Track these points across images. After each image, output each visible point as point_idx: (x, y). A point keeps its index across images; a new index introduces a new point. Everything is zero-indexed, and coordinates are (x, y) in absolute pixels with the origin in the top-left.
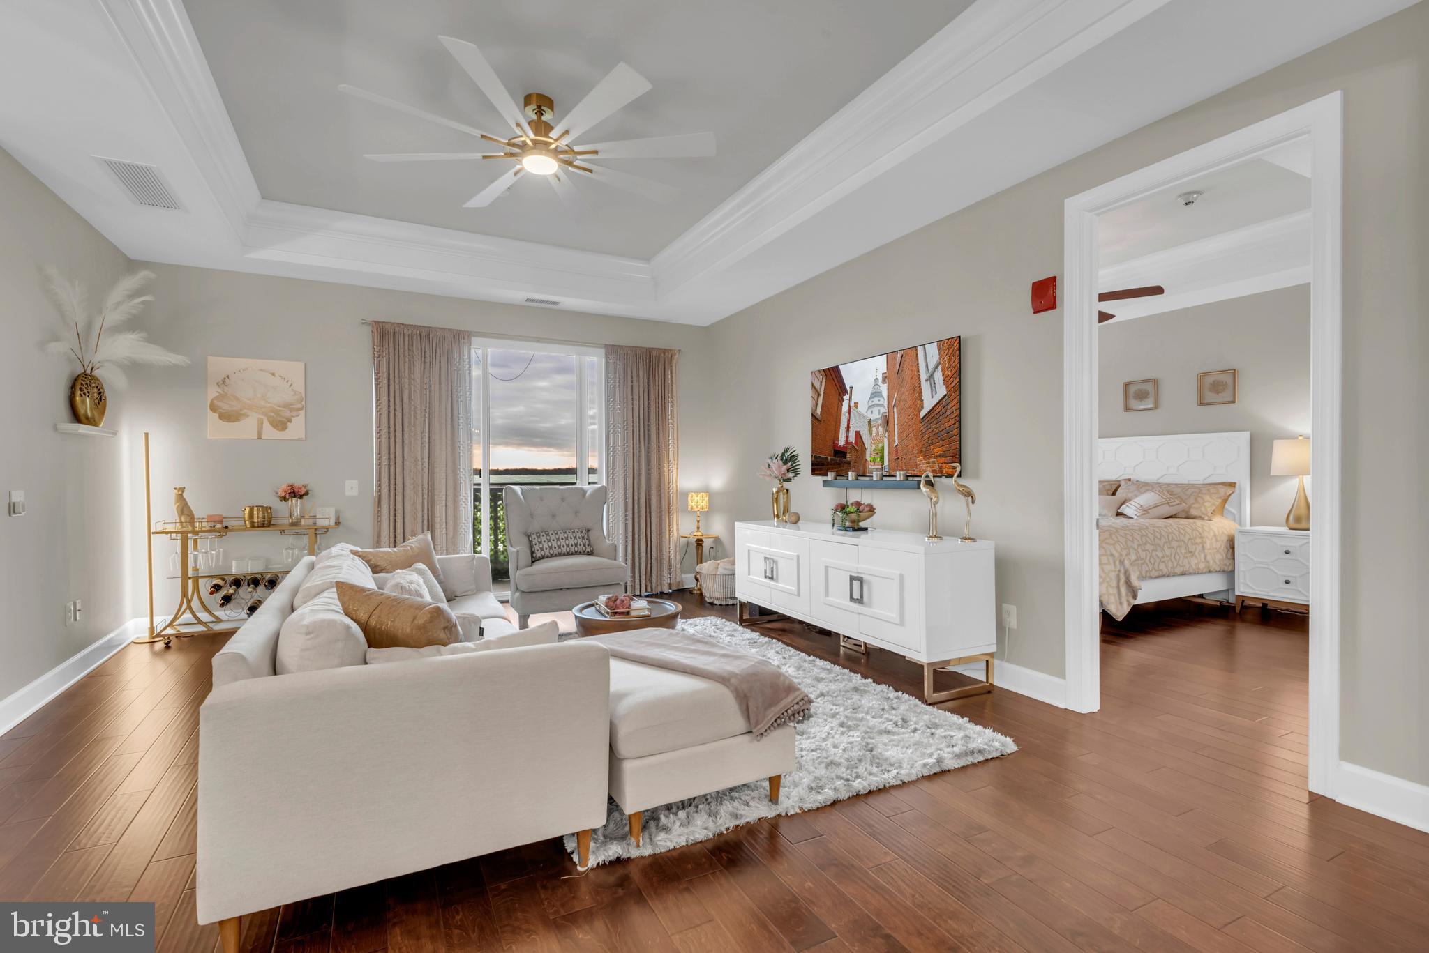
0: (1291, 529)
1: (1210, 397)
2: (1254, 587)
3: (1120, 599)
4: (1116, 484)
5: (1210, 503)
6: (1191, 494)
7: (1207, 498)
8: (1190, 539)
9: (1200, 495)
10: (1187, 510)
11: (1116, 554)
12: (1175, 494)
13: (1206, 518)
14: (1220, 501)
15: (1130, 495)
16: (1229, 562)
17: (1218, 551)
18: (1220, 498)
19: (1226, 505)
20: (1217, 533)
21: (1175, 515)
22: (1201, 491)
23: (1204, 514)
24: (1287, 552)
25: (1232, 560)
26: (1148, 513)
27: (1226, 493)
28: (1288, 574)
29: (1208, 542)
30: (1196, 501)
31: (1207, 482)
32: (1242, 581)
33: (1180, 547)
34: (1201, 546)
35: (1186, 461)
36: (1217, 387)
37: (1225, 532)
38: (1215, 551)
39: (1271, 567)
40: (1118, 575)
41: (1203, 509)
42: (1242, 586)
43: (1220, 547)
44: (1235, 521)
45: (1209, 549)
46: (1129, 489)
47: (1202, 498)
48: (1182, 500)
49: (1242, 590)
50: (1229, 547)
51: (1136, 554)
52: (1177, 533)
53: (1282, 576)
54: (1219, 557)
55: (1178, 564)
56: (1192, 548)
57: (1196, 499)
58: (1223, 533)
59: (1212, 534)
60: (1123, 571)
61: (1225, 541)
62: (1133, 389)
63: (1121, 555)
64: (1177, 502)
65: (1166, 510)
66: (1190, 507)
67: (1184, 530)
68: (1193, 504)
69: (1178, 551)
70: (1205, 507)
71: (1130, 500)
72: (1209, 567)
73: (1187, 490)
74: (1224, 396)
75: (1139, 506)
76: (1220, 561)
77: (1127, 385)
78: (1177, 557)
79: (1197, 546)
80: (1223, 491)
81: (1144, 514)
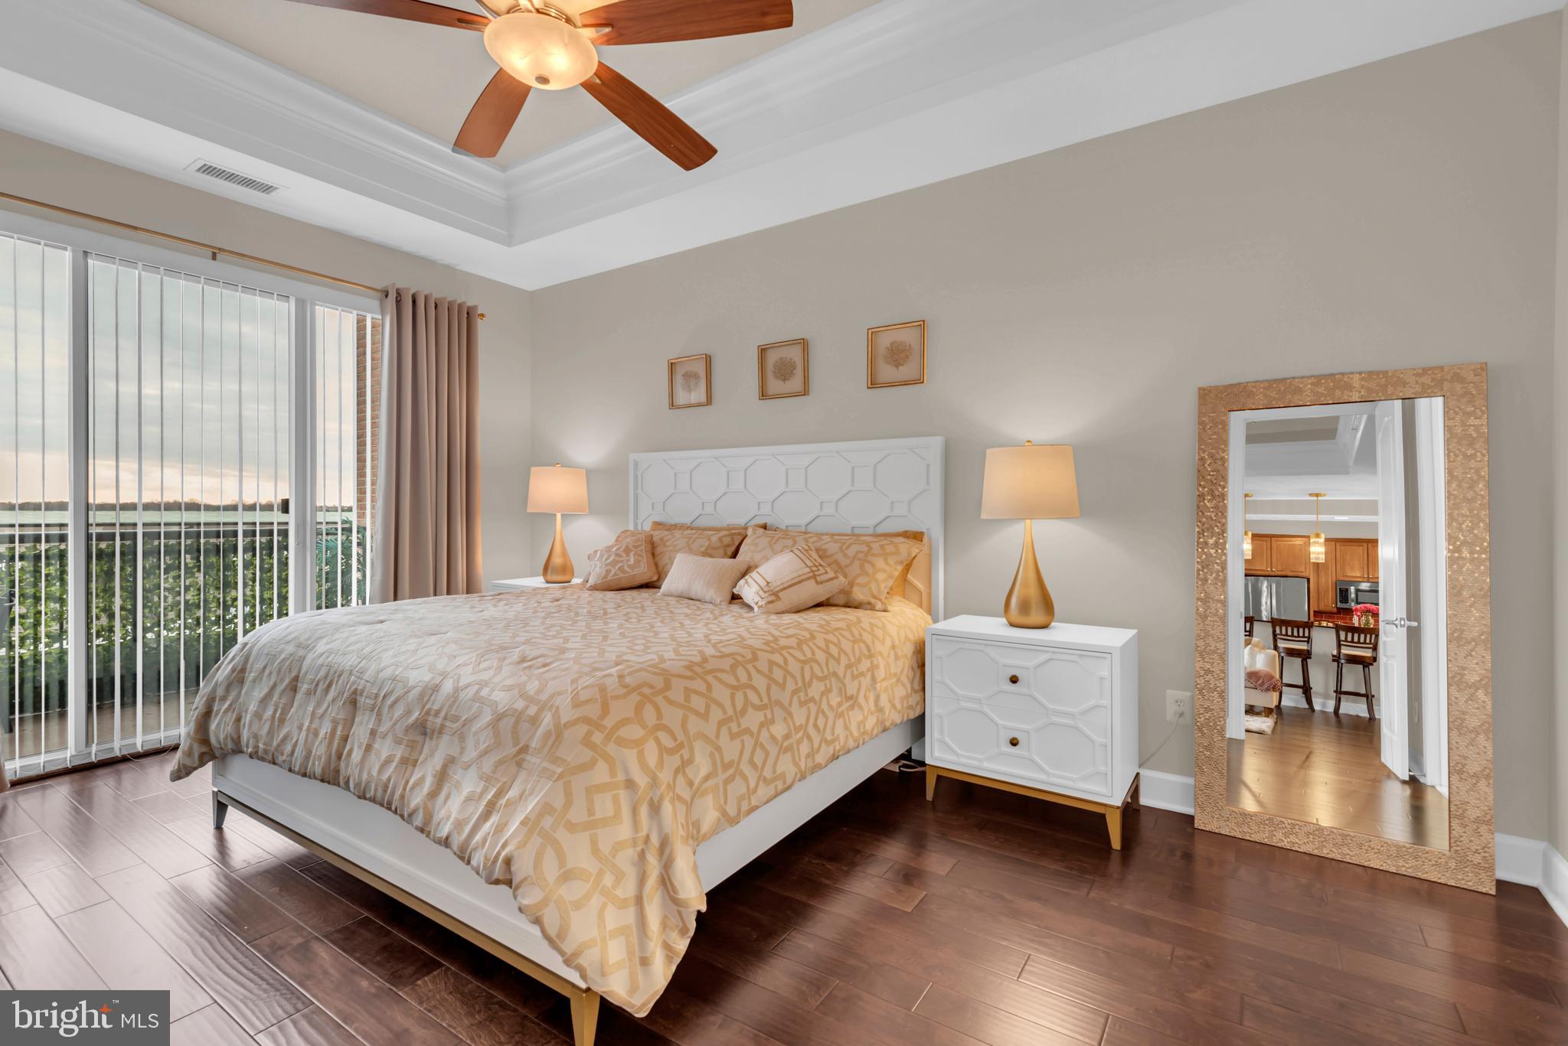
0: (1012, 625)
1: (887, 372)
2: (959, 751)
3: (642, 945)
4: (740, 534)
5: (885, 572)
6: (854, 557)
7: (880, 563)
8: (849, 666)
9: (869, 558)
10: (847, 589)
11: (642, 780)
12: (828, 557)
13: (879, 606)
14: (900, 568)
15: (757, 557)
16: (917, 697)
17: (898, 680)
18: (901, 562)
19: (909, 576)
20: (897, 643)
21: (828, 599)
22: (870, 549)
23: (875, 597)
24: (1014, 680)
25: (922, 693)
26: (778, 598)
27: (909, 554)
28: (1016, 726)
29: (882, 663)
30: (864, 573)
31: (881, 530)
32: (936, 735)
33: (828, 691)
34: (869, 676)
35: (850, 491)
36: (898, 355)
37: (911, 637)
38: (894, 680)
39: (986, 709)
40: (642, 855)
41: (873, 586)
42: (936, 745)
43: (902, 672)
44: (922, 608)
45: (885, 679)
46: (756, 545)
47: (870, 563)
48: (840, 569)
49: (937, 754)
50: (915, 666)
51: (712, 755)
52: (821, 656)
53: (1005, 728)
54: (900, 692)
55: (824, 740)
56: (851, 690)
57: (862, 567)
58: (907, 638)
59: (888, 643)
60: (655, 840)
61: (910, 655)
62: (772, 358)
63: (654, 783)
64: (831, 574)
65: (812, 591)
66: (852, 584)
67: (838, 645)
68: (858, 576)
69: (824, 706)
70: (876, 580)
71: (756, 567)
72: (882, 722)
73: (849, 546)
74: (907, 371)
75: (763, 583)
76: (902, 699)
77: (763, 351)
78: (821, 723)
79: (862, 679)
80: (906, 548)
81: (771, 602)
